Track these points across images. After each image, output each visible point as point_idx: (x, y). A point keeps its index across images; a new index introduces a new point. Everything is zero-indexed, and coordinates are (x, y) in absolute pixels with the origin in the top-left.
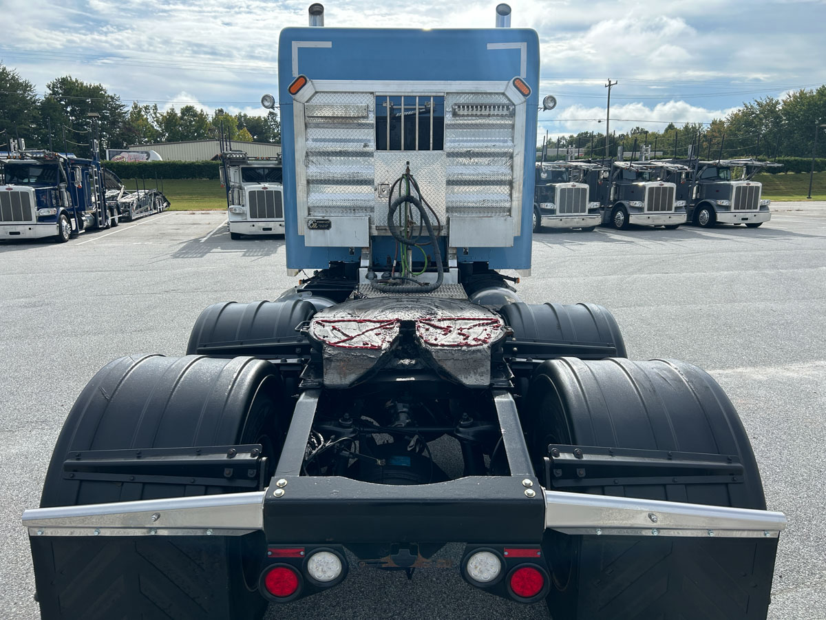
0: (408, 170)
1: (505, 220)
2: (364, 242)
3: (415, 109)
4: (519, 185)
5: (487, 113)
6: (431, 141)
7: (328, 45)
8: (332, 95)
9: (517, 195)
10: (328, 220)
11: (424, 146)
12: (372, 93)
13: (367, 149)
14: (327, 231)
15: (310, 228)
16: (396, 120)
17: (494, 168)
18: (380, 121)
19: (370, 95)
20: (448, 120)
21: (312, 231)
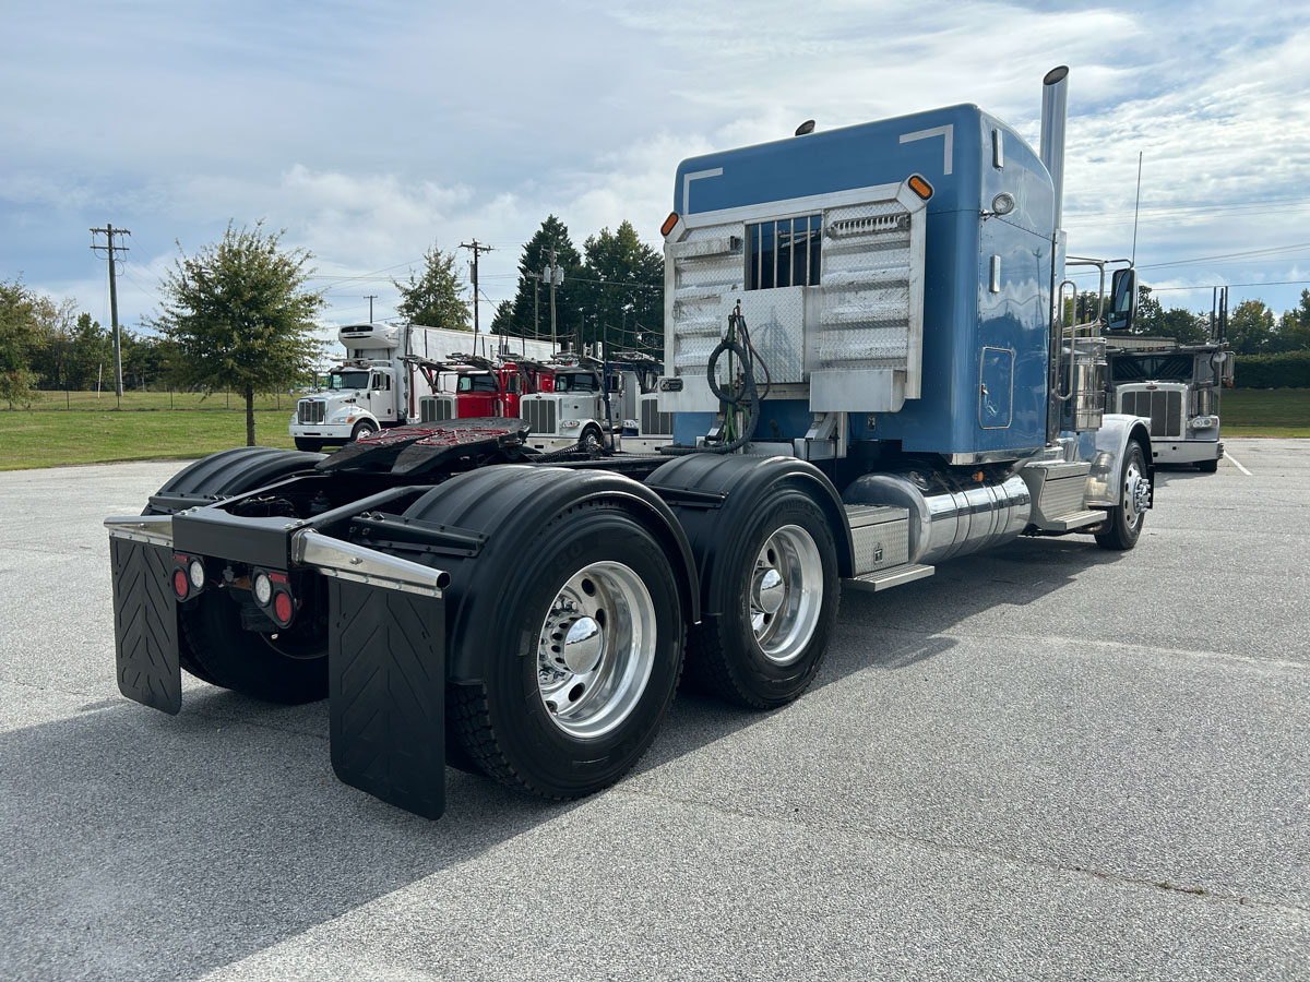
0: (737, 308)
1: (881, 373)
2: (713, 405)
4: (917, 325)
5: (871, 228)
6: (808, 274)
7: (719, 172)
8: (705, 231)
9: (915, 338)
10: (679, 380)
11: (800, 280)
12: (741, 222)
13: (735, 292)
14: (679, 393)
15: (663, 390)
17: (886, 304)
19: (740, 225)
20: (826, 243)
21: (665, 393)
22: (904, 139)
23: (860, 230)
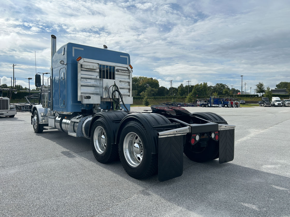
0: (115, 83)
2: (99, 102)
3: (105, 69)
4: (131, 90)
5: (125, 72)
6: (112, 77)
7: (83, 49)
8: (88, 63)
9: (131, 92)
10: (90, 96)
11: (110, 78)
12: (98, 63)
13: (97, 78)
14: (89, 99)
15: (85, 98)
16: (104, 71)
17: (126, 85)
18: (100, 71)
19: (97, 64)
20: (116, 73)
21: (85, 99)
22: (121, 56)
23: (123, 71)
